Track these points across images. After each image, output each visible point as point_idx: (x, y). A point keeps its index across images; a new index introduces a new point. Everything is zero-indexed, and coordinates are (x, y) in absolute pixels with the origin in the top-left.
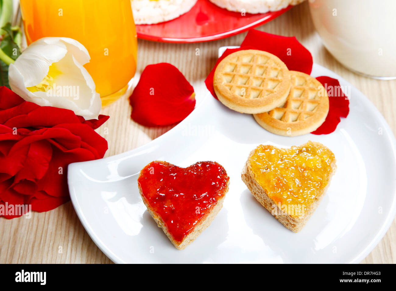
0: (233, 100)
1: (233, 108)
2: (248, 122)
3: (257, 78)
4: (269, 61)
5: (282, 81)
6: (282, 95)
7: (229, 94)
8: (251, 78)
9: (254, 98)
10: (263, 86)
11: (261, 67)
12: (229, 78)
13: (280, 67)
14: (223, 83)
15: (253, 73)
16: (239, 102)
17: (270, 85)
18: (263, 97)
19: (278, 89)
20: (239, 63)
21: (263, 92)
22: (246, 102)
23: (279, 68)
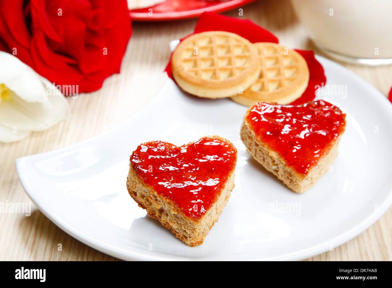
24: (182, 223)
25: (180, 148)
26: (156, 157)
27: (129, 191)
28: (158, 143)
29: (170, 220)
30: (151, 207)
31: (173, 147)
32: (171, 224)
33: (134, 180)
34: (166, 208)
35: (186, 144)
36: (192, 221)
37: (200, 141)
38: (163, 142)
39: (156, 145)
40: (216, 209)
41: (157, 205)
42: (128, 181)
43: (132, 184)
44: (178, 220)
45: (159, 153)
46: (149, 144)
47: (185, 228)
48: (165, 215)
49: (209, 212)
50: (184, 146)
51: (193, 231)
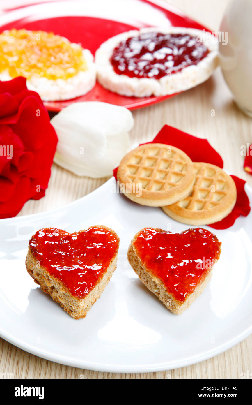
1: (134, 199)
3: (161, 171)
4: (174, 155)
5: (185, 175)
6: (184, 189)
8: (155, 171)
9: (156, 190)
10: (166, 179)
11: (166, 161)
12: (133, 170)
13: (185, 161)
14: (126, 174)
15: (157, 167)
17: (173, 179)
18: (164, 190)
19: (181, 183)
20: (144, 156)
21: (165, 185)
22: (147, 194)
23: (184, 163)
24: (69, 300)
25: (72, 235)
26: (51, 242)
27: (27, 269)
28: (54, 230)
29: (59, 296)
30: (44, 284)
31: (66, 234)
32: (60, 300)
33: (32, 261)
34: (57, 286)
35: (77, 232)
36: (77, 300)
37: (89, 230)
38: (58, 229)
39: (51, 232)
40: (99, 289)
41: (49, 283)
42: (27, 260)
43: (30, 264)
44: (66, 297)
45: (54, 238)
46: (46, 231)
47: (71, 304)
48: (55, 292)
49: (92, 292)
50: (75, 233)
51: (77, 307)
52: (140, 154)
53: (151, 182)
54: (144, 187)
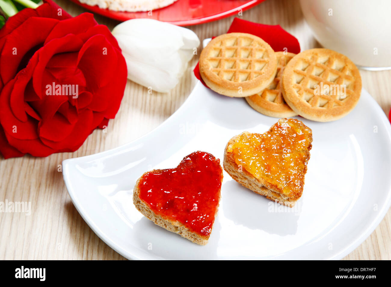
0: (222, 85)
1: (223, 93)
2: (241, 105)
3: (243, 61)
4: (253, 43)
5: (268, 62)
6: (271, 76)
7: (217, 79)
8: (238, 61)
9: (242, 81)
10: (250, 68)
11: (246, 49)
12: (215, 63)
13: (264, 47)
14: (210, 69)
15: (238, 57)
16: (229, 87)
17: (257, 67)
18: (251, 79)
19: (266, 70)
20: (223, 48)
21: (252, 74)
22: (236, 85)
23: (264, 49)
52: (218, 45)
53: (237, 73)
54: (230, 78)
